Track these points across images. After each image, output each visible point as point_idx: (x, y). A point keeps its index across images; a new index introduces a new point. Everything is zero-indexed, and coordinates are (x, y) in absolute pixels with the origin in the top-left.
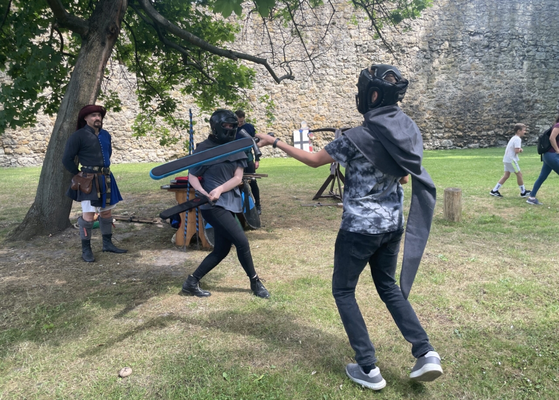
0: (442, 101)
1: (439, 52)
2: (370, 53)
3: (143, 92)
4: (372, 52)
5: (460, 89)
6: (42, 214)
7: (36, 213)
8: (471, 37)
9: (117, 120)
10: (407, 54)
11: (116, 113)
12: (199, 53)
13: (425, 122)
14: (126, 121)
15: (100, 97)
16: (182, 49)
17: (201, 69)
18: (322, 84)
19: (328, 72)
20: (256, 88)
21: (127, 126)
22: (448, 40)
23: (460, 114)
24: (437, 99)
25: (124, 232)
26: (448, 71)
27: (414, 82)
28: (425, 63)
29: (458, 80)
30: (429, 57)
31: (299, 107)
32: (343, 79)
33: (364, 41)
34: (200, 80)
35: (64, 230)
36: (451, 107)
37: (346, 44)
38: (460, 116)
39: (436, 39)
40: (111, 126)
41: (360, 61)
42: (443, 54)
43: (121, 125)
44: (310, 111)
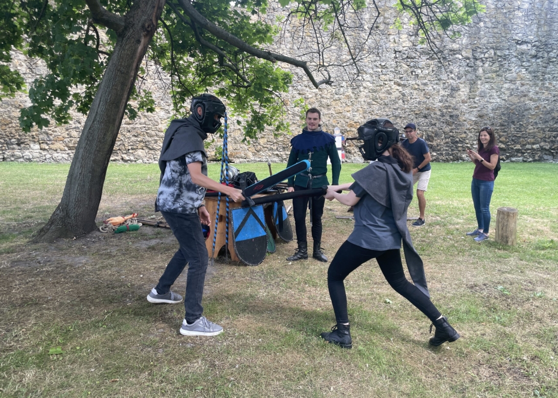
0: (484, 111)
1: (483, 61)
2: (409, 60)
3: (178, 93)
4: (412, 58)
5: (505, 100)
6: (67, 215)
7: (61, 214)
8: (518, 46)
9: (151, 120)
10: (449, 61)
11: (149, 113)
12: (236, 54)
13: (465, 133)
14: (159, 121)
15: (135, 96)
16: (219, 50)
17: (237, 71)
18: (357, 90)
19: (365, 78)
20: (290, 93)
21: (160, 126)
22: (493, 48)
23: (503, 125)
24: (479, 109)
25: (150, 239)
26: (492, 81)
27: (454, 90)
28: (468, 72)
29: (502, 90)
30: (473, 65)
31: (333, 112)
32: (381, 86)
33: (404, 47)
34: (234, 82)
35: (89, 233)
36: (494, 118)
37: (385, 50)
38: (503, 128)
39: (480, 46)
40: (144, 126)
41: (399, 68)
42: (488, 62)
43: (154, 125)
44: (344, 117)
